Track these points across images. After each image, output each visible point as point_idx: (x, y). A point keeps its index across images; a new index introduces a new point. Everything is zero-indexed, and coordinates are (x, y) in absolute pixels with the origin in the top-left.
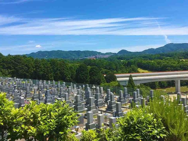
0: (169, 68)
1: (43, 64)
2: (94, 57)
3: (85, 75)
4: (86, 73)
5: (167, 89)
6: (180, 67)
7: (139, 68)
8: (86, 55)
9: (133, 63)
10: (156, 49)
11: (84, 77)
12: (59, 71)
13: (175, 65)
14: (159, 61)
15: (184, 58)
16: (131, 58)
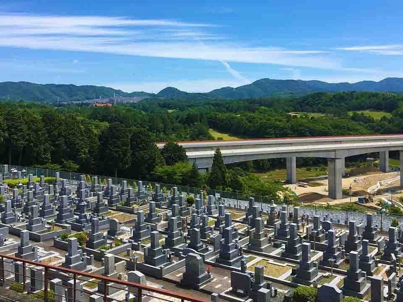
0: (271, 131)
1: (26, 123)
2: (106, 100)
3: (122, 149)
4: (125, 144)
5: (268, 173)
6: (292, 128)
7: (211, 129)
8: (88, 96)
9: (197, 117)
10: (236, 88)
11: (121, 153)
12: (64, 140)
13: (281, 124)
14: (250, 116)
15: (293, 109)
16: (189, 106)
